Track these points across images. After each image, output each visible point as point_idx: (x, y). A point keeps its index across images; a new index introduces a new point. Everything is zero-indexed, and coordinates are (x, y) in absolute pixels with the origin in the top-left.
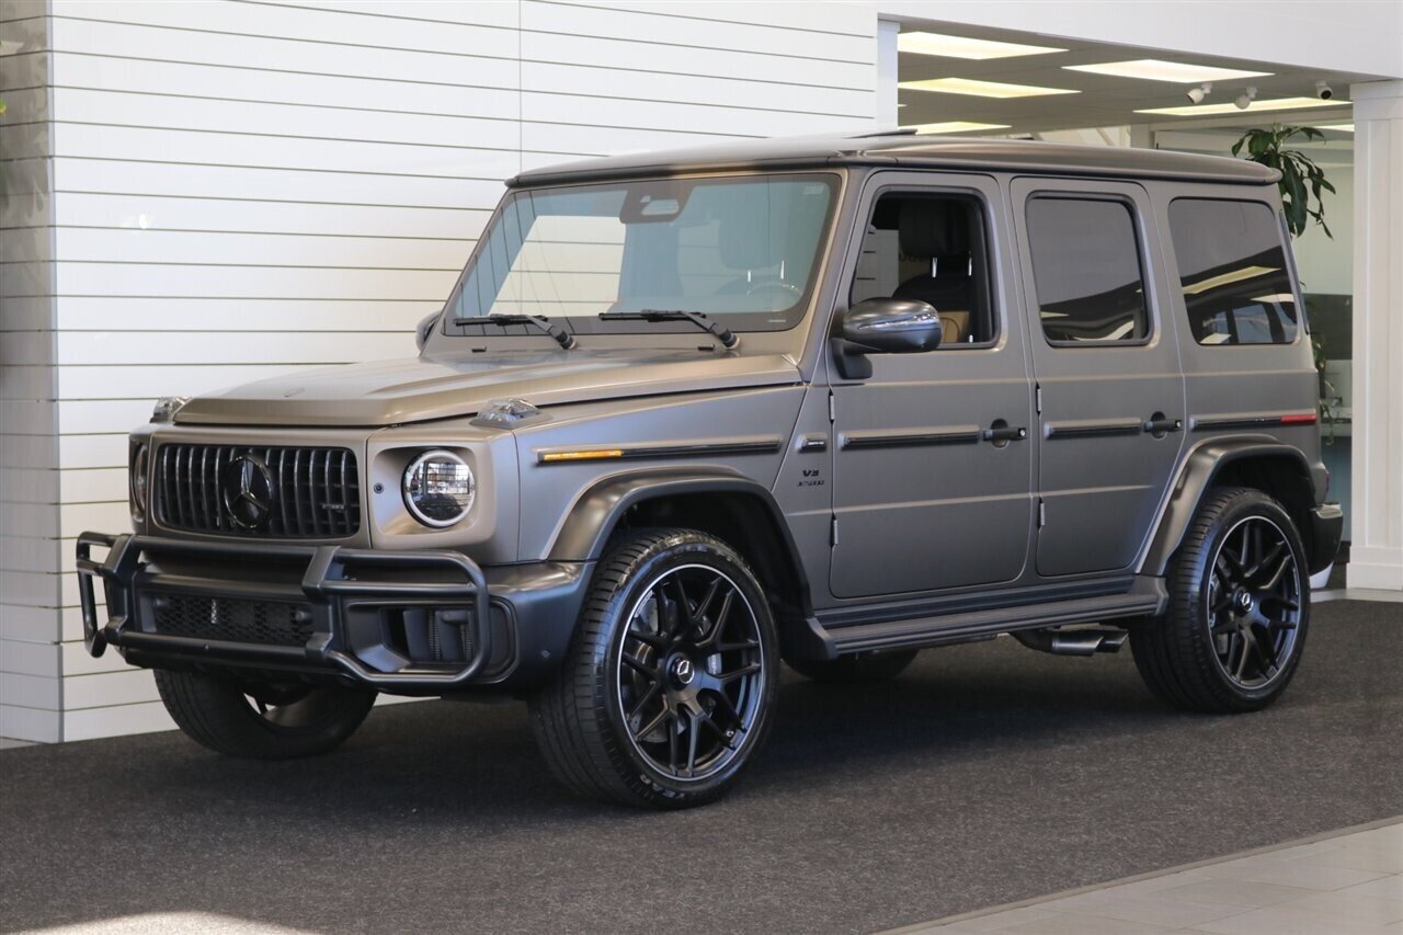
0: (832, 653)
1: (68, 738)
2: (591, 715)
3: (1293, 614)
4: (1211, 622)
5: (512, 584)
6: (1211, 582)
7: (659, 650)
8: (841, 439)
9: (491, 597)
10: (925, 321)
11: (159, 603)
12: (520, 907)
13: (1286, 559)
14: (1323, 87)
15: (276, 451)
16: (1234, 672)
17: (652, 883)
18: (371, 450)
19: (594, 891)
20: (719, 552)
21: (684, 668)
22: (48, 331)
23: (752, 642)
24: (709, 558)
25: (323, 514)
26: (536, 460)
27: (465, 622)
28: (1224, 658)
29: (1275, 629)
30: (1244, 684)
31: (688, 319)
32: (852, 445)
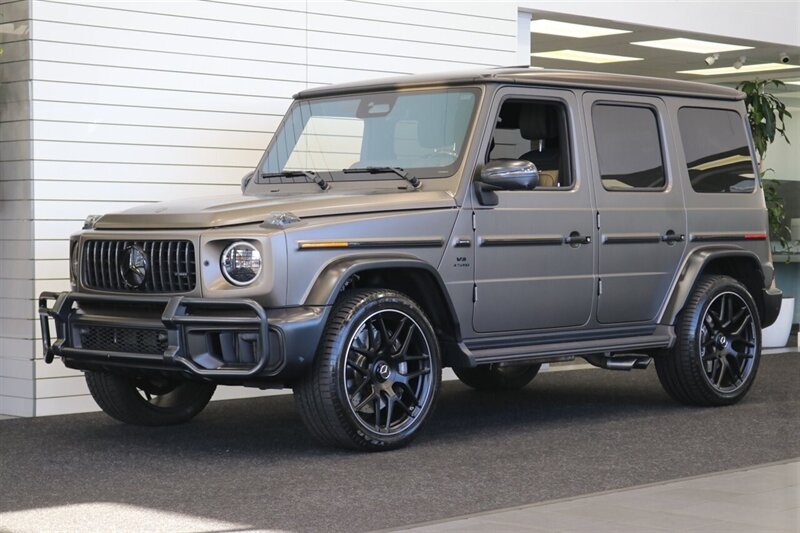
0: (473, 363)
1: (38, 415)
2: (328, 395)
3: (751, 349)
4: (702, 354)
5: (283, 318)
6: (702, 329)
7: (370, 359)
8: (480, 240)
9: (270, 325)
10: (529, 171)
11: (83, 331)
12: (276, 499)
13: (748, 317)
14: (784, 56)
15: (150, 243)
16: (716, 382)
17: (355, 488)
18: (202, 241)
19: (321, 491)
20: (405, 303)
21: (384, 369)
22: (28, 180)
23: (425, 355)
24: (400, 306)
25: (175, 278)
26: (297, 247)
27: (256, 341)
28: (710, 375)
29: (741, 358)
30: (722, 390)
31: (393, 172)
32: (486, 244)
